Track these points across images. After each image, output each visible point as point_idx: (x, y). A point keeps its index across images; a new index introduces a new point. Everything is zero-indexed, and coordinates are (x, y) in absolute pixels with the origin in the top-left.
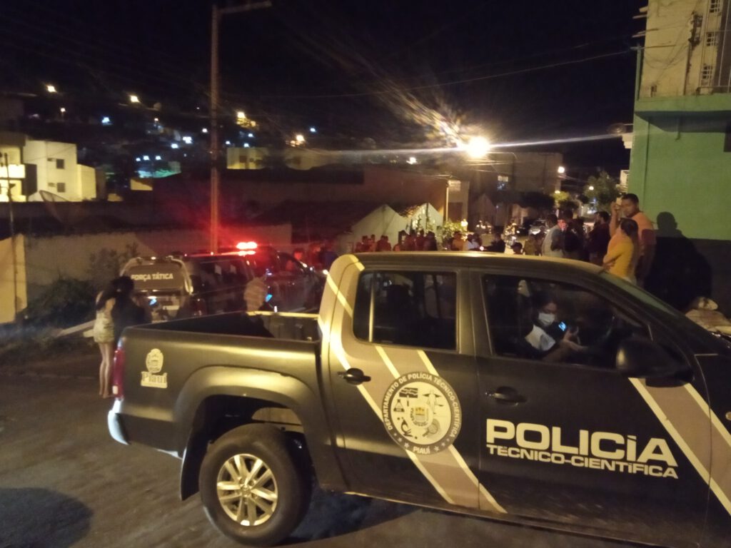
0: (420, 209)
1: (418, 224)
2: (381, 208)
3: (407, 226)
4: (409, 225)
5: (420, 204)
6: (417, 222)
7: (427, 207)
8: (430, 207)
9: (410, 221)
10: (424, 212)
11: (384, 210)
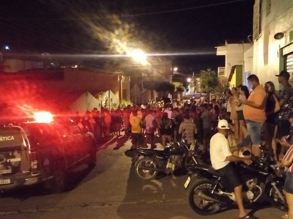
0: (106, 94)
1: (106, 103)
2: (85, 94)
3: (99, 105)
4: (101, 104)
5: (105, 91)
6: (105, 102)
7: (109, 93)
8: (111, 92)
9: (101, 102)
10: (108, 95)
11: (87, 95)
